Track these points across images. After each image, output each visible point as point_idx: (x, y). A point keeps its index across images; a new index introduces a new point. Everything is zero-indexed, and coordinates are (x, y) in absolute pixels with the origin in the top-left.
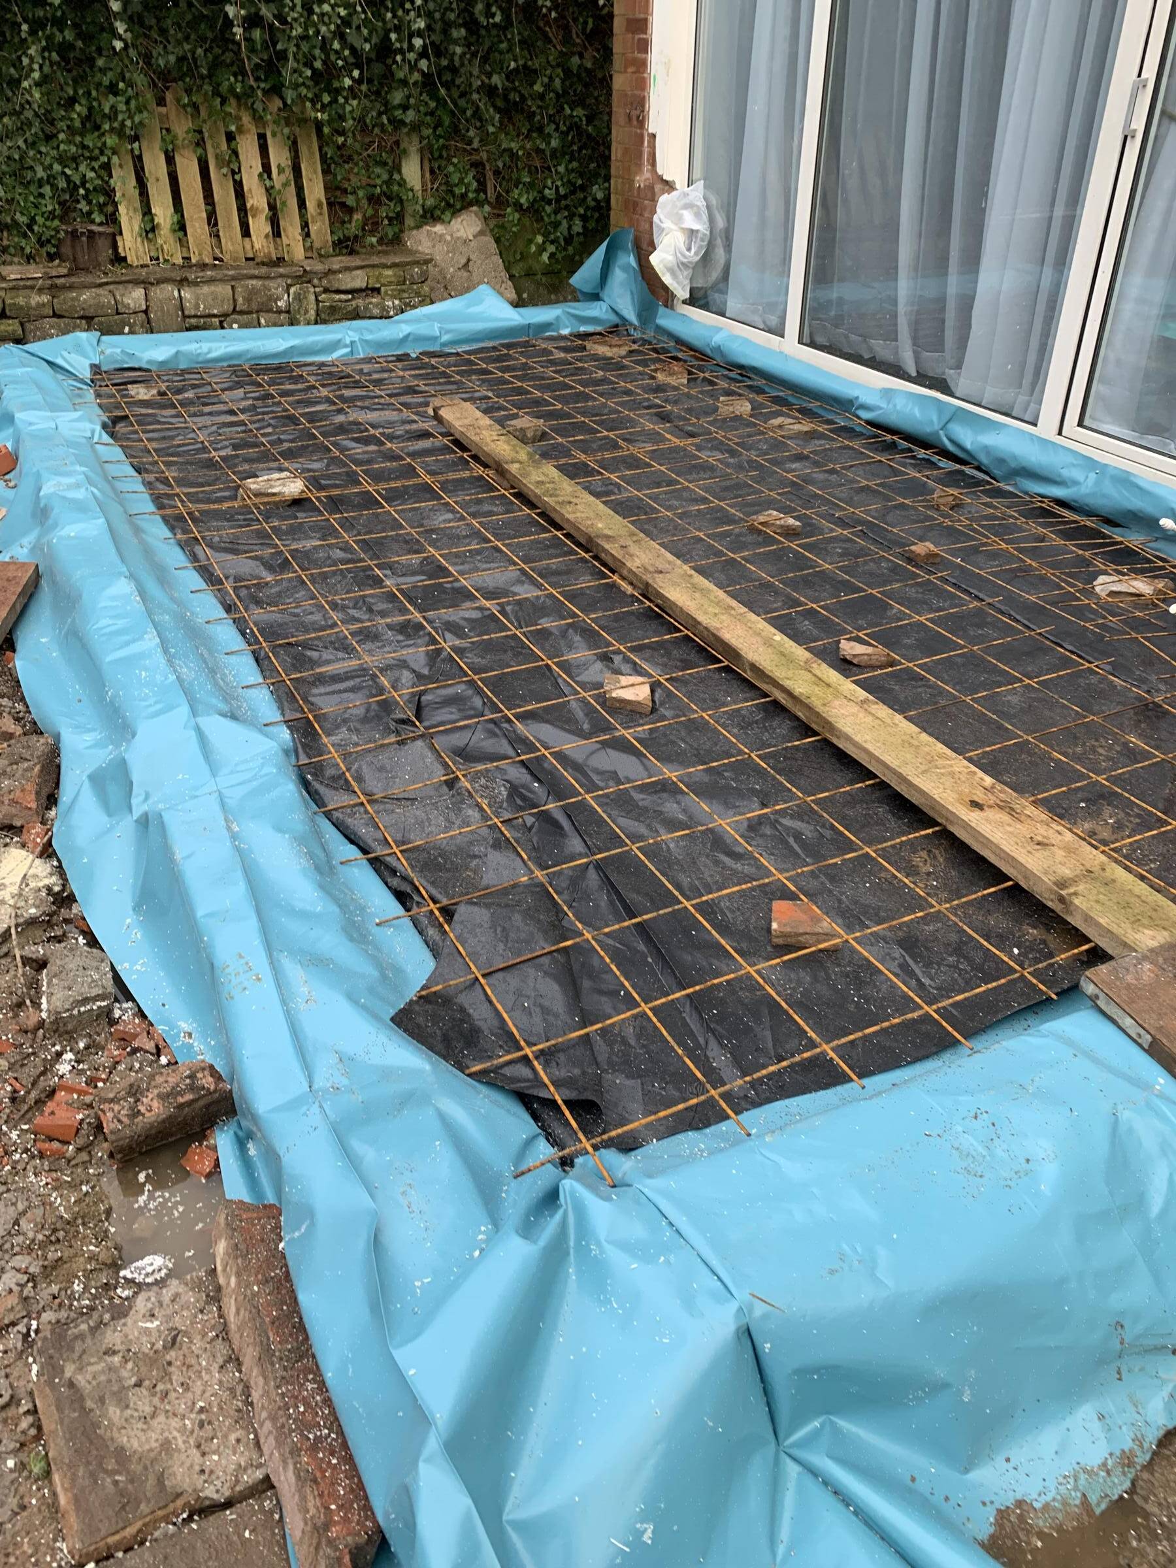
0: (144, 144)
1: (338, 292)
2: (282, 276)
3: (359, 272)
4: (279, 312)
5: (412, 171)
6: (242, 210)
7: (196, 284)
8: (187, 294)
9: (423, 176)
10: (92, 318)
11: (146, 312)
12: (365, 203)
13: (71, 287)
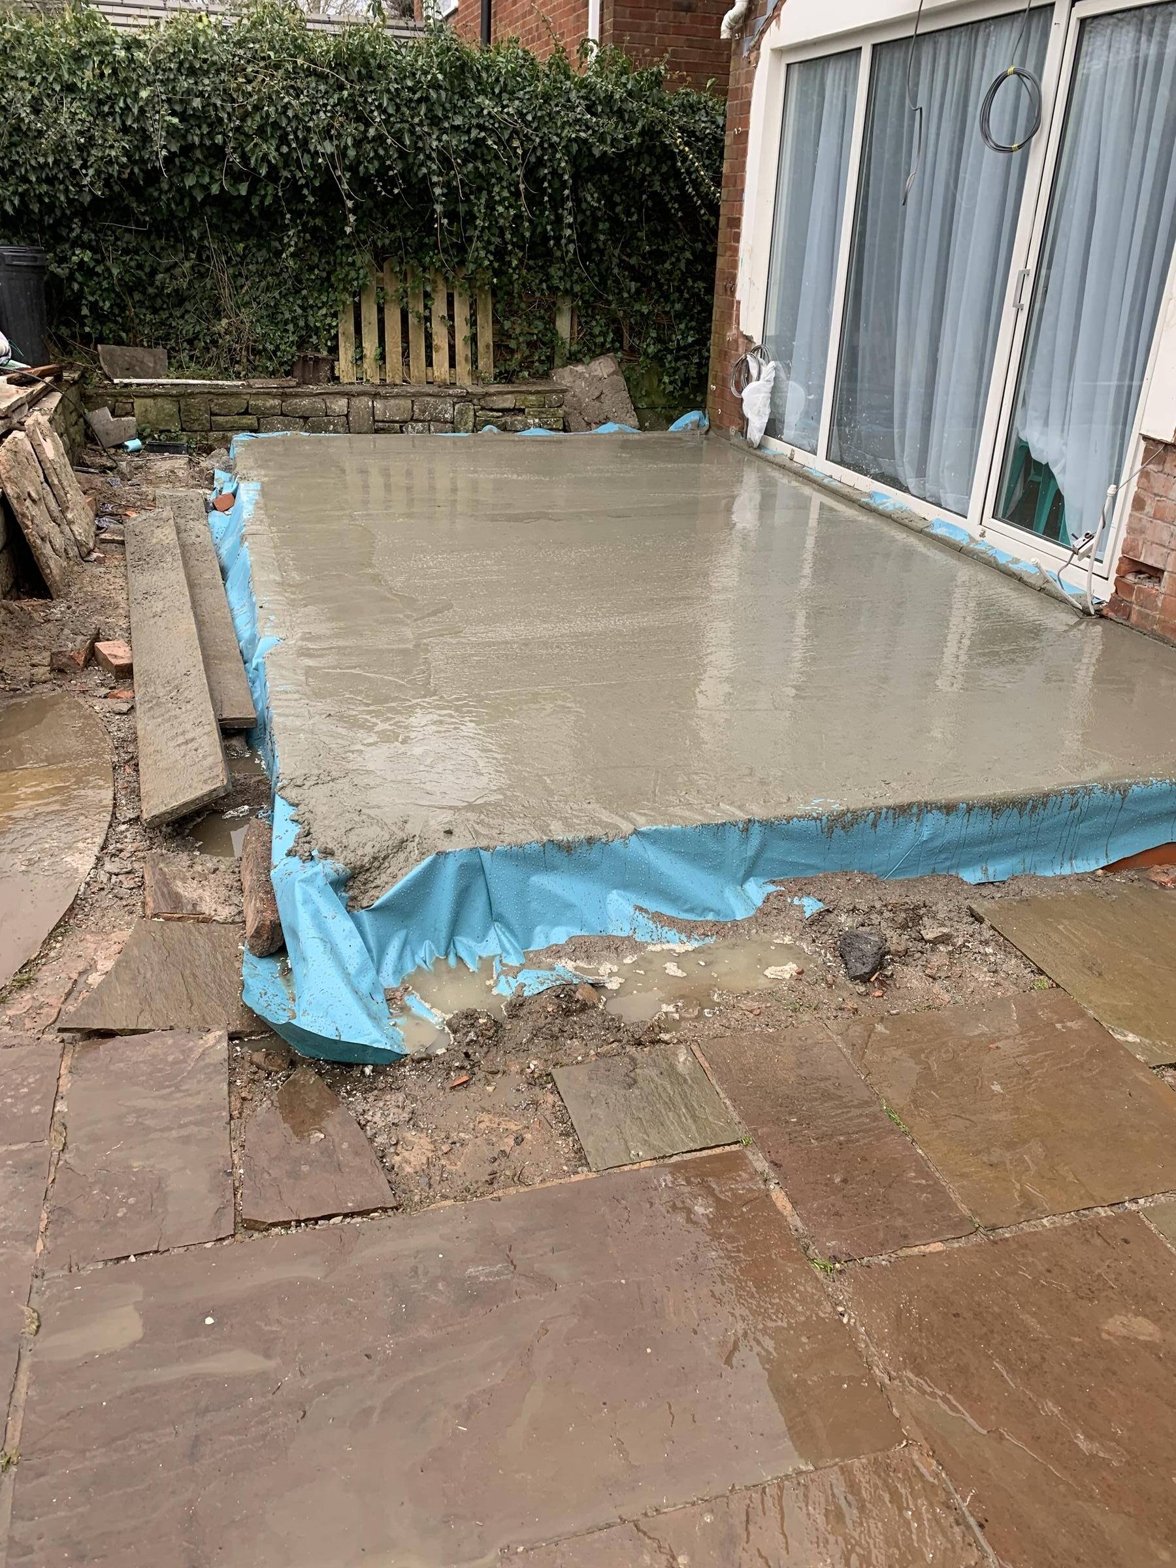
0: (364, 298)
1: (492, 410)
2: (450, 395)
3: (509, 396)
4: (446, 422)
5: (564, 326)
6: (429, 347)
7: (386, 397)
8: (378, 405)
9: (572, 328)
10: (307, 418)
11: (347, 416)
12: (524, 347)
13: (296, 395)
